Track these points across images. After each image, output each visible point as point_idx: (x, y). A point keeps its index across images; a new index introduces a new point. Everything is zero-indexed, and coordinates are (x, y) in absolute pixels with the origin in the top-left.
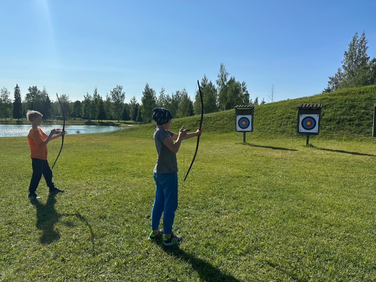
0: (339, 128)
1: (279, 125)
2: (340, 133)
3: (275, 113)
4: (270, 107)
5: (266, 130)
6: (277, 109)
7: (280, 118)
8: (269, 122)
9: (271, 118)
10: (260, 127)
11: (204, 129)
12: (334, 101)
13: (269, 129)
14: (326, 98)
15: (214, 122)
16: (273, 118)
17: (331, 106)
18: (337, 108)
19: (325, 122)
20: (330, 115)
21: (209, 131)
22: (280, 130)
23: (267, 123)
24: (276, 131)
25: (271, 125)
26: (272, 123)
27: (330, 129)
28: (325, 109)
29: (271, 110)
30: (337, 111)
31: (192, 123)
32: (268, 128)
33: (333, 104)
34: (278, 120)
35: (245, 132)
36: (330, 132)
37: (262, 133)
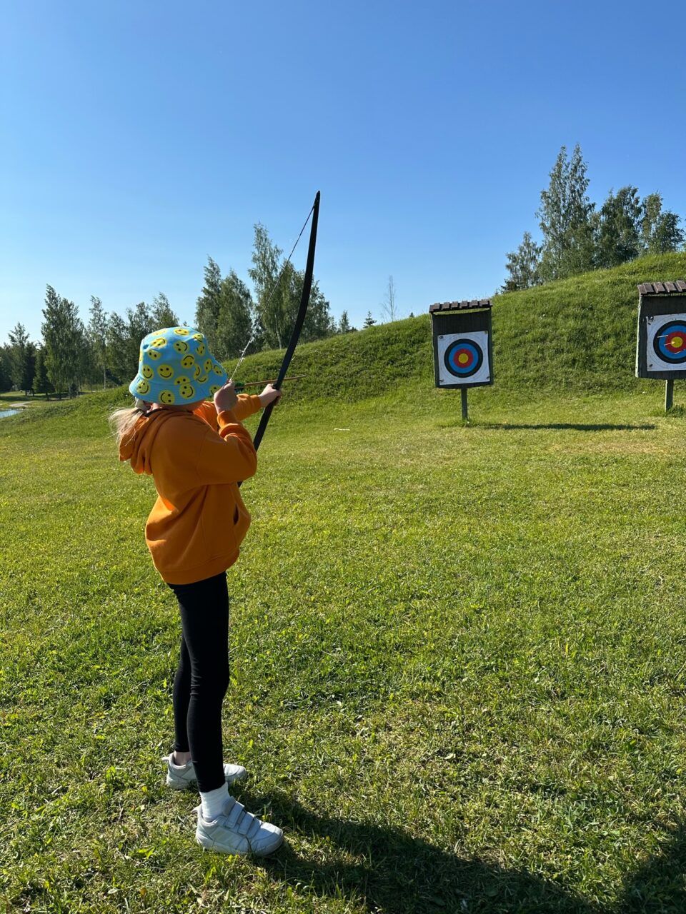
35: (464, 388)
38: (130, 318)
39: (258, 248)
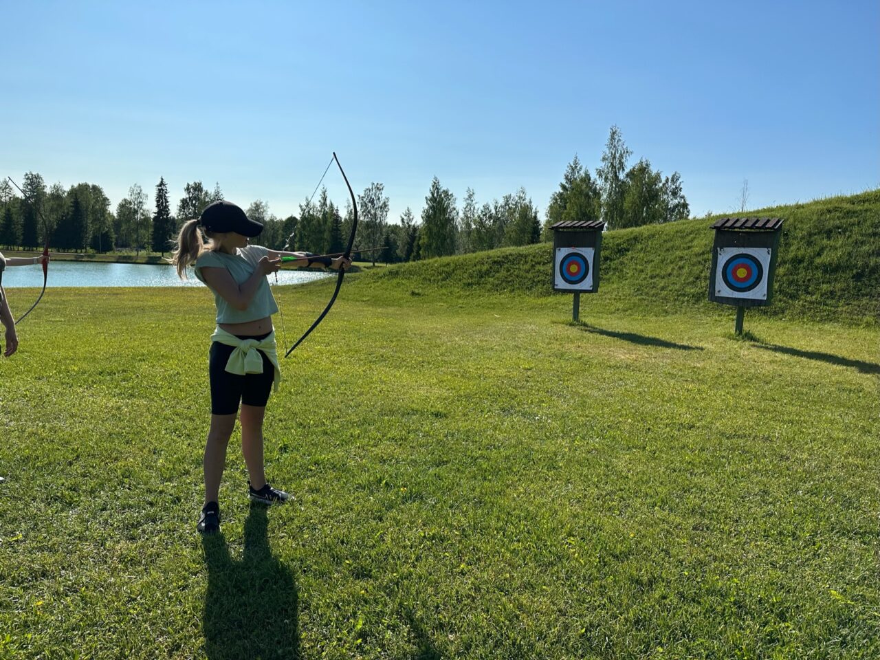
0: (859, 291)
1: (691, 279)
2: (859, 306)
3: (689, 247)
4: (681, 232)
5: (653, 291)
6: (698, 236)
7: (700, 259)
8: (669, 270)
9: (678, 259)
10: (645, 283)
11: (504, 284)
12: (857, 217)
13: (663, 289)
14: (836, 209)
15: (533, 266)
16: (681, 258)
17: (845, 231)
18: (862, 235)
19: (819, 274)
20: (839, 254)
21: (513, 290)
22: (692, 291)
23: (663, 273)
24: (681, 294)
25: (672, 278)
26: (675, 272)
27: (832, 292)
28: (829, 238)
29: (683, 237)
30: (862, 243)
31: (478, 267)
32: (662, 284)
33: (853, 224)
34: (694, 265)
35: (577, 293)
36: (829, 302)
37: (644, 297)
38: (496, 208)
39: (610, 148)
